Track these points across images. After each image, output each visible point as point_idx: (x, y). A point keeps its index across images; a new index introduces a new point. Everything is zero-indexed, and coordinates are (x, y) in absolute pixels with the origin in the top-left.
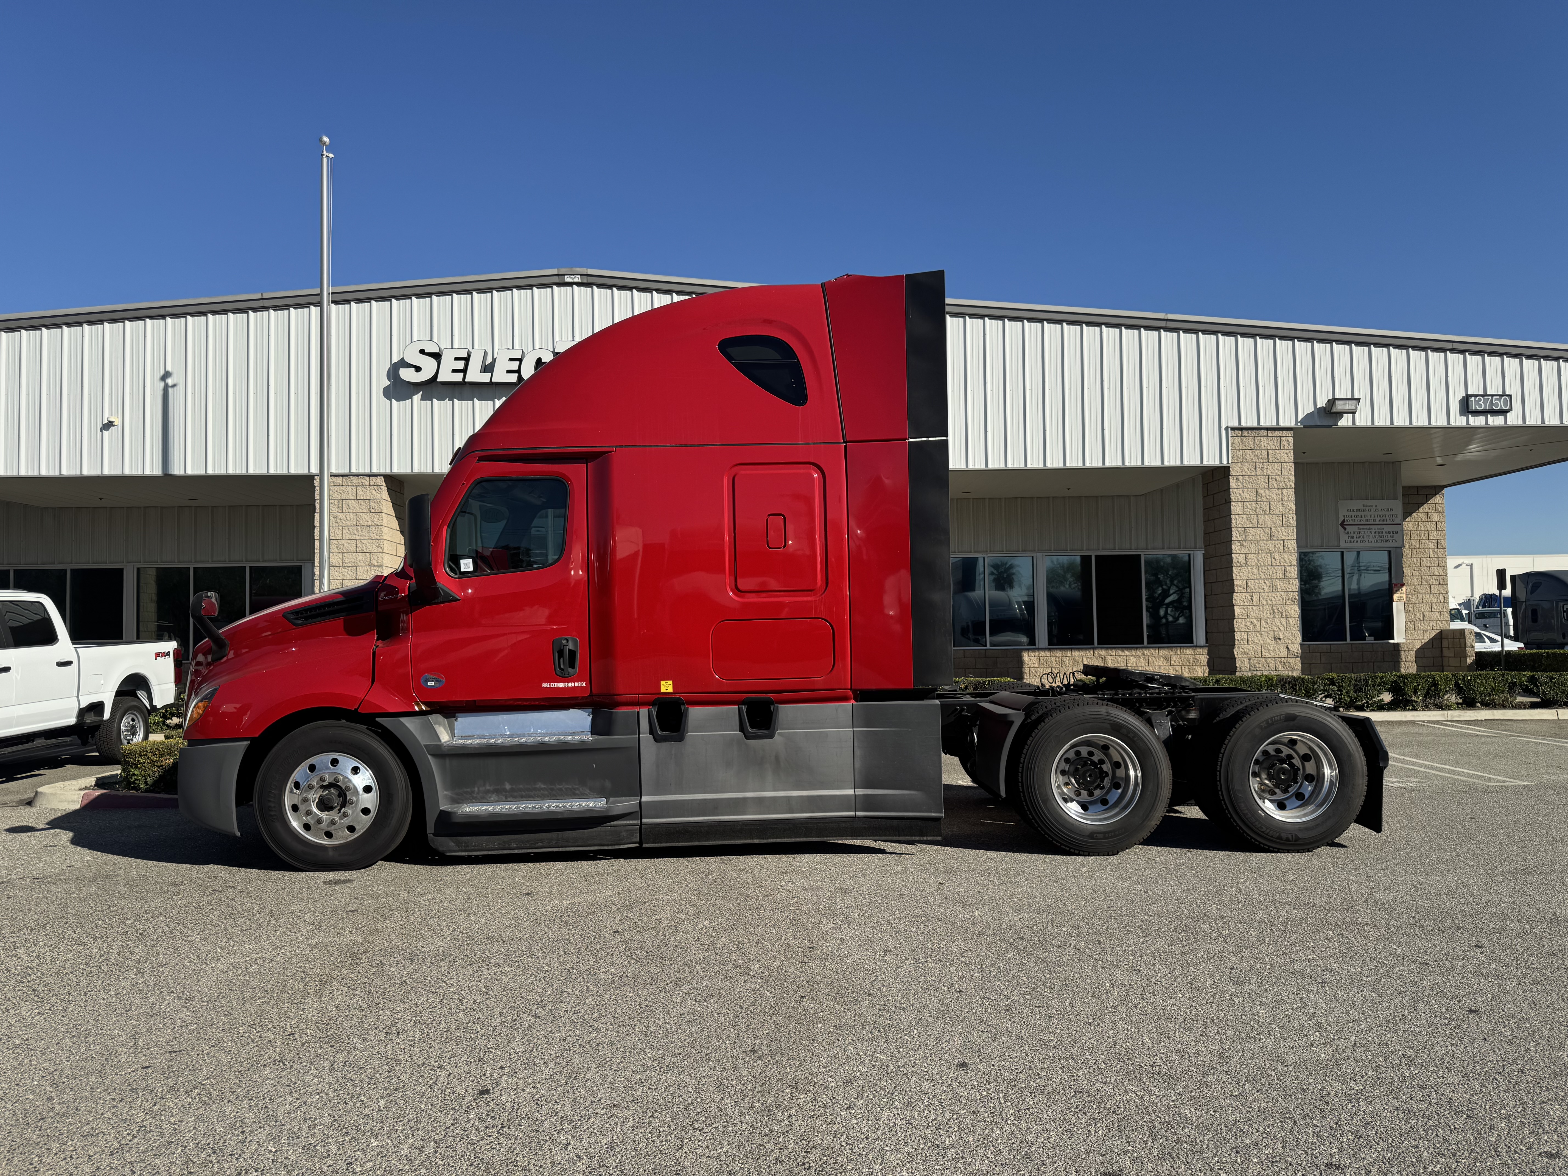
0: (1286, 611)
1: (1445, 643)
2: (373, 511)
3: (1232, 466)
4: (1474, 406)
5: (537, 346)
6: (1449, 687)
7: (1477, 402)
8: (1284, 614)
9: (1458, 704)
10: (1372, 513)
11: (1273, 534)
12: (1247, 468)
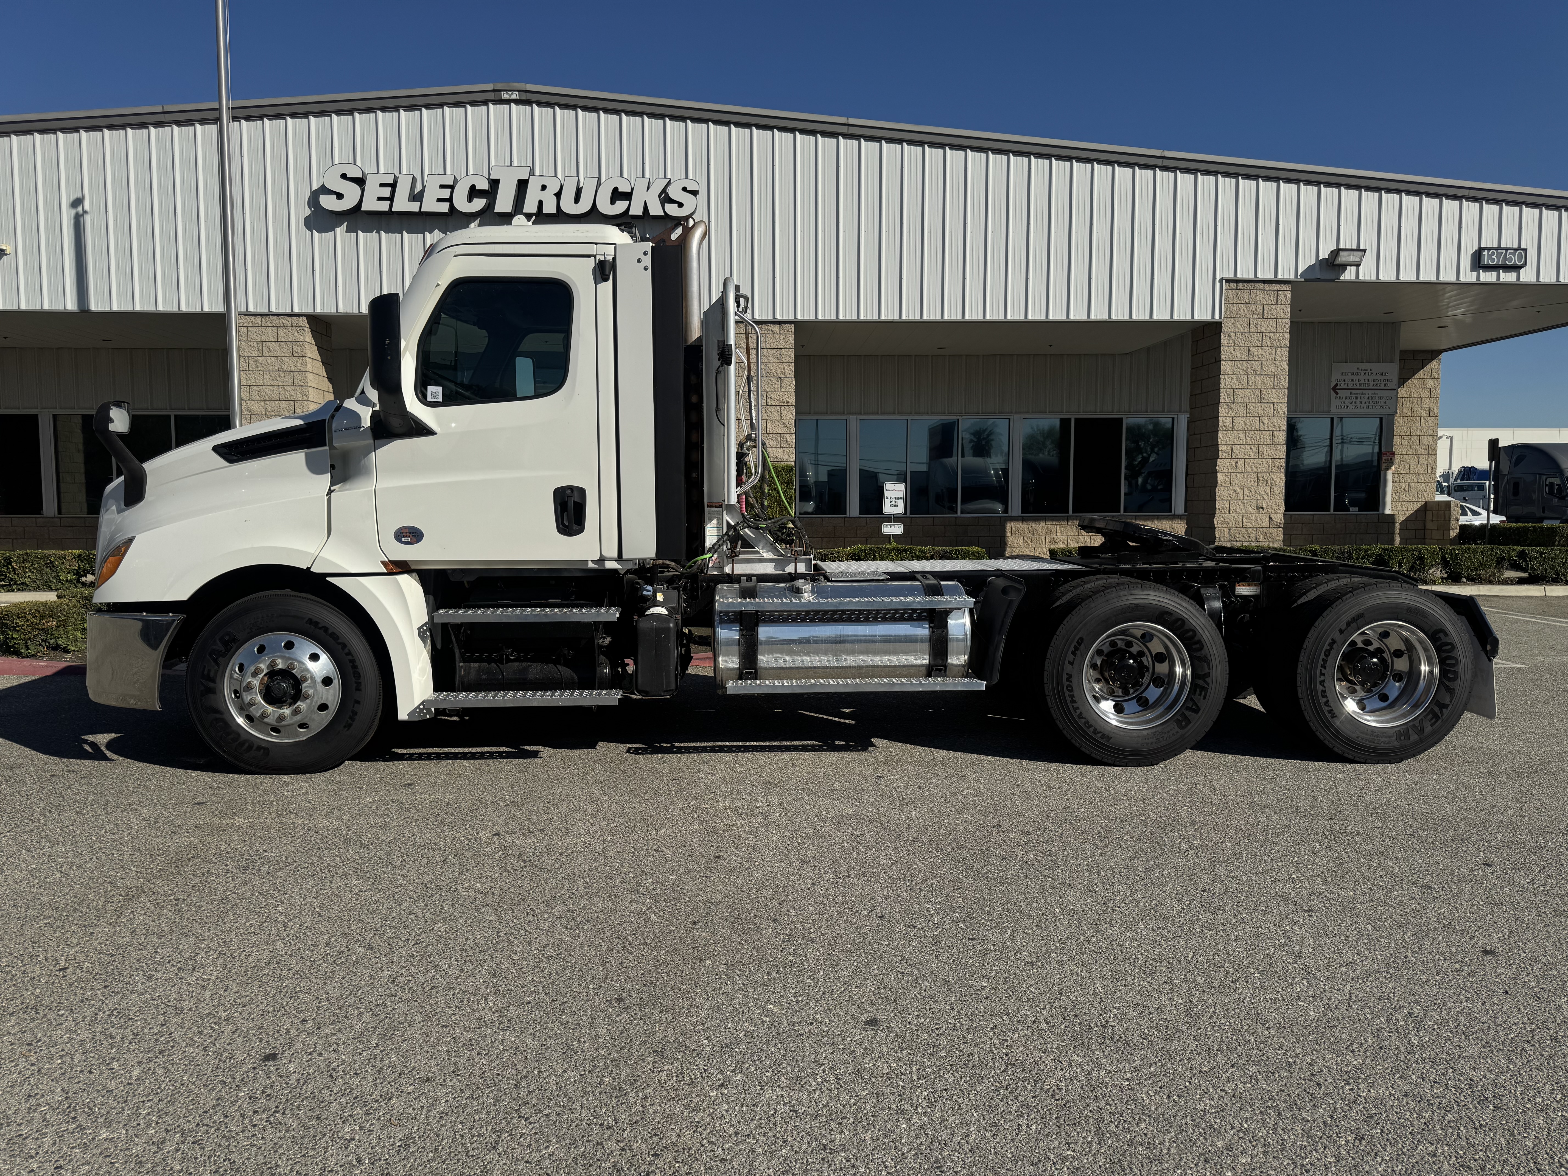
0: (1271, 479)
1: (1429, 516)
2: (296, 355)
3: (1224, 322)
4: (1486, 261)
5: (471, 172)
6: (1435, 561)
7: (1490, 257)
8: (1269, 482)
9: (1442, 578)
10: (1367, 377)
11: (1262, 396)
12: (1240, 324)
